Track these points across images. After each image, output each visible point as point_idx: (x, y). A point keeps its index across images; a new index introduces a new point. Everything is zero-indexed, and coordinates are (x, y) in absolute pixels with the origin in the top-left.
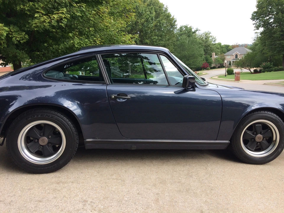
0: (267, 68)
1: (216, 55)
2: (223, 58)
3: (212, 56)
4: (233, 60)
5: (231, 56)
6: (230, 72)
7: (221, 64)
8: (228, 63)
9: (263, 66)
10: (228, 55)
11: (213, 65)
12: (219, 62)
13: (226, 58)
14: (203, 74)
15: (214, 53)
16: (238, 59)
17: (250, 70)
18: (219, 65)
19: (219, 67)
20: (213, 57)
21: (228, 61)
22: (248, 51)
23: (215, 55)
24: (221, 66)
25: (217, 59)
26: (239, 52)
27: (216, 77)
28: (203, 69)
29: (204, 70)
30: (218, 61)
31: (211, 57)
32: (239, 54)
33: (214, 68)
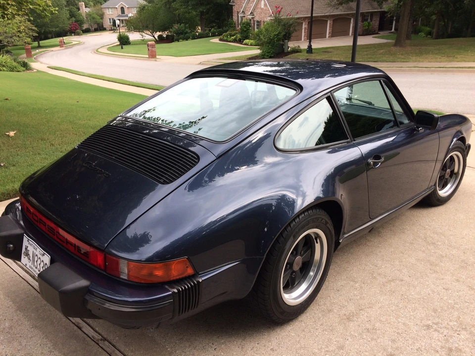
0: (182, 33)
1: (86, 7)
2: (100, 12)
3: (80, 7)
4: (117, 17)
5: (113, 10)
6: (124, 41)
7: (98, 24)
8: (110, 22)
9: (174, 30)
10: (108, 8)
11: (85, 26)
12: (95, 20)
13: (106, 14)
14: (74, 43)
15: (83, 3)
16: (127, 16)
17: (154, 37)
18: (96, 26)
19: (96, 30)
20: (81, 10)
21: (110, 19)
22: (140, 2)
23: (84, 6)
24: (100, 28)
25: (90, 15)
26: (125, 4)
27: (105, 50)
28: (69, 34)
29: (71, 35)
30: (94, 18)
31: (79, 9)
32: (127, 7)
33: (87, 31)
